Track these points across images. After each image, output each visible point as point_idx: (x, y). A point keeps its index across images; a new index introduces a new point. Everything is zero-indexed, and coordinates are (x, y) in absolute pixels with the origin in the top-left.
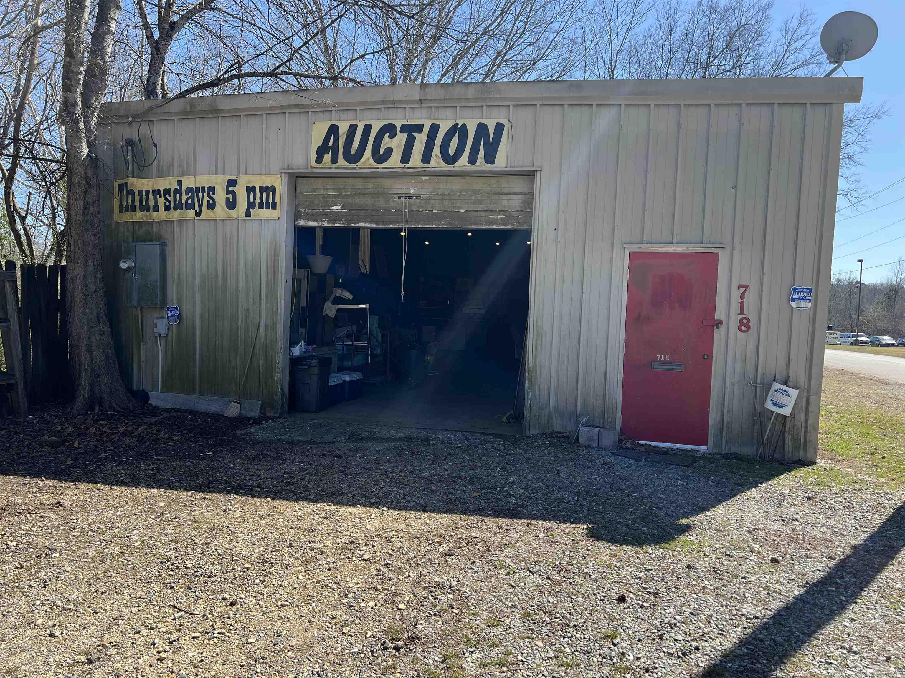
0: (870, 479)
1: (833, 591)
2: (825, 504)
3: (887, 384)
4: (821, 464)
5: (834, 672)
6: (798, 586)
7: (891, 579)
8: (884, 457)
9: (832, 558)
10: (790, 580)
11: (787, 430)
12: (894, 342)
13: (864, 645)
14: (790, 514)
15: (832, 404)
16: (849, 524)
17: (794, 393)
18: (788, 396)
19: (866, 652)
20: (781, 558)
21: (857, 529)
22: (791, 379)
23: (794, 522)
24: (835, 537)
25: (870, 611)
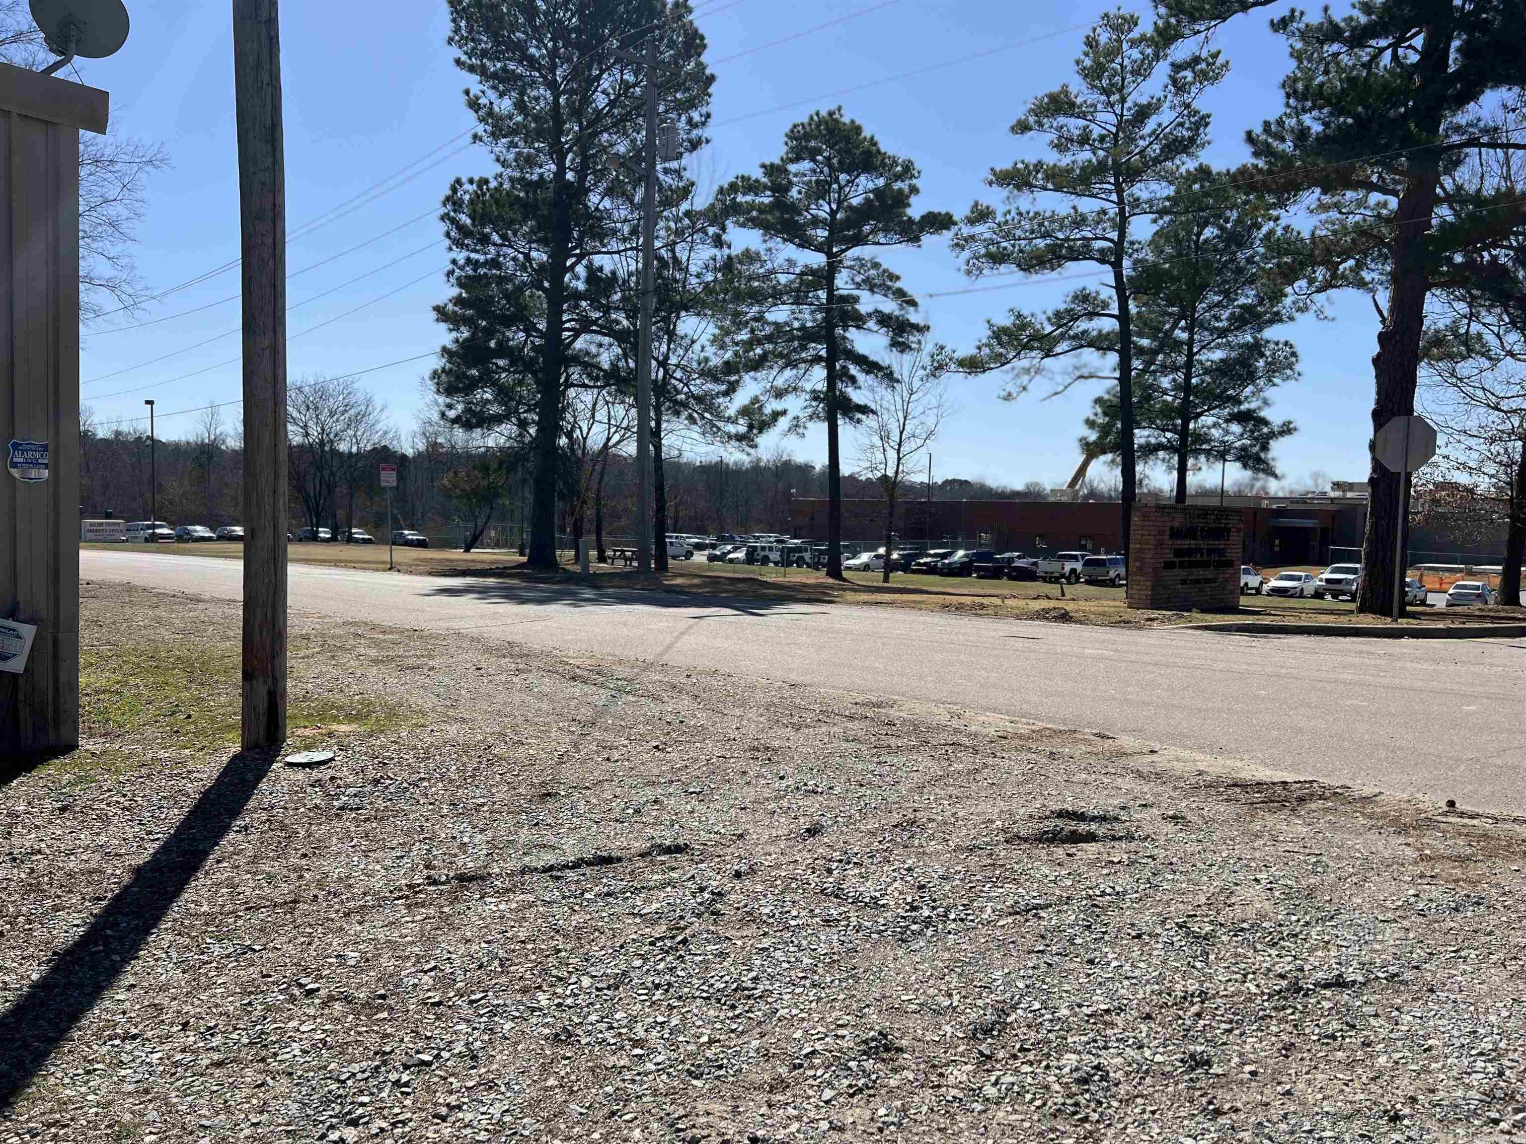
0: (167, 755)
1: (99, 952)
2: (90, 812)
3: (199, 601)
4: (88, 747)
5: (100, 1081)
6: (39, 965)
7: (193, 901)
8: (189, 717)
9: (98, 899)
10: (23, 958)
11: (21, 697)
12: (212, 535)
13: (149, 1018)
14: (28, 844)
15: (109, 643)
16: (131, 835)
17: (28, 631)
18: (19, 637)
19: (152, 1030)
20: (8, 926)
21: (143, 839)
22: (22, 606)
23: (34, 858)
24: (107, 862)
25: (159, 963)
